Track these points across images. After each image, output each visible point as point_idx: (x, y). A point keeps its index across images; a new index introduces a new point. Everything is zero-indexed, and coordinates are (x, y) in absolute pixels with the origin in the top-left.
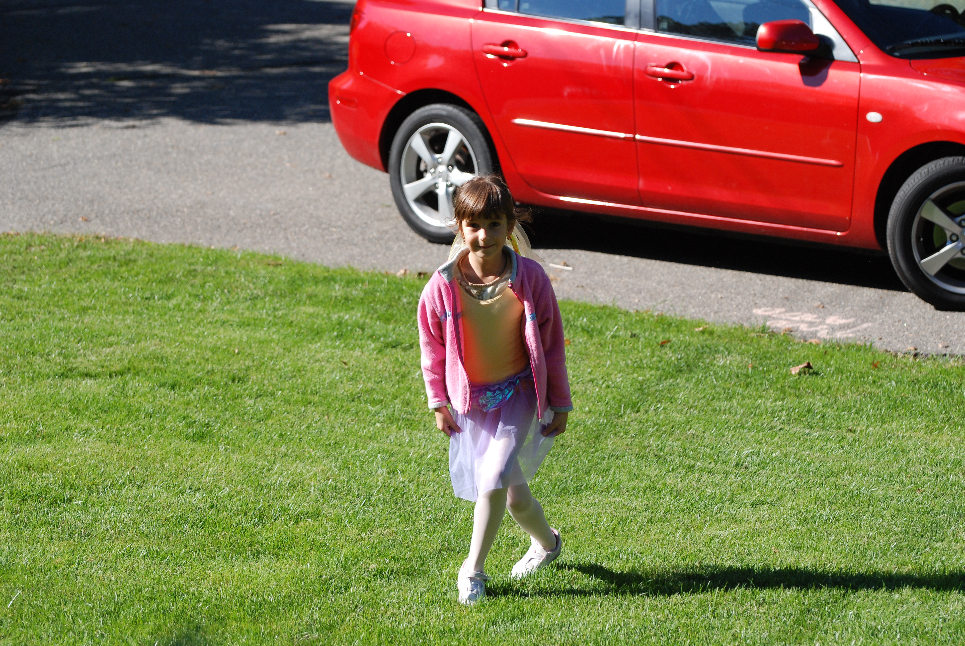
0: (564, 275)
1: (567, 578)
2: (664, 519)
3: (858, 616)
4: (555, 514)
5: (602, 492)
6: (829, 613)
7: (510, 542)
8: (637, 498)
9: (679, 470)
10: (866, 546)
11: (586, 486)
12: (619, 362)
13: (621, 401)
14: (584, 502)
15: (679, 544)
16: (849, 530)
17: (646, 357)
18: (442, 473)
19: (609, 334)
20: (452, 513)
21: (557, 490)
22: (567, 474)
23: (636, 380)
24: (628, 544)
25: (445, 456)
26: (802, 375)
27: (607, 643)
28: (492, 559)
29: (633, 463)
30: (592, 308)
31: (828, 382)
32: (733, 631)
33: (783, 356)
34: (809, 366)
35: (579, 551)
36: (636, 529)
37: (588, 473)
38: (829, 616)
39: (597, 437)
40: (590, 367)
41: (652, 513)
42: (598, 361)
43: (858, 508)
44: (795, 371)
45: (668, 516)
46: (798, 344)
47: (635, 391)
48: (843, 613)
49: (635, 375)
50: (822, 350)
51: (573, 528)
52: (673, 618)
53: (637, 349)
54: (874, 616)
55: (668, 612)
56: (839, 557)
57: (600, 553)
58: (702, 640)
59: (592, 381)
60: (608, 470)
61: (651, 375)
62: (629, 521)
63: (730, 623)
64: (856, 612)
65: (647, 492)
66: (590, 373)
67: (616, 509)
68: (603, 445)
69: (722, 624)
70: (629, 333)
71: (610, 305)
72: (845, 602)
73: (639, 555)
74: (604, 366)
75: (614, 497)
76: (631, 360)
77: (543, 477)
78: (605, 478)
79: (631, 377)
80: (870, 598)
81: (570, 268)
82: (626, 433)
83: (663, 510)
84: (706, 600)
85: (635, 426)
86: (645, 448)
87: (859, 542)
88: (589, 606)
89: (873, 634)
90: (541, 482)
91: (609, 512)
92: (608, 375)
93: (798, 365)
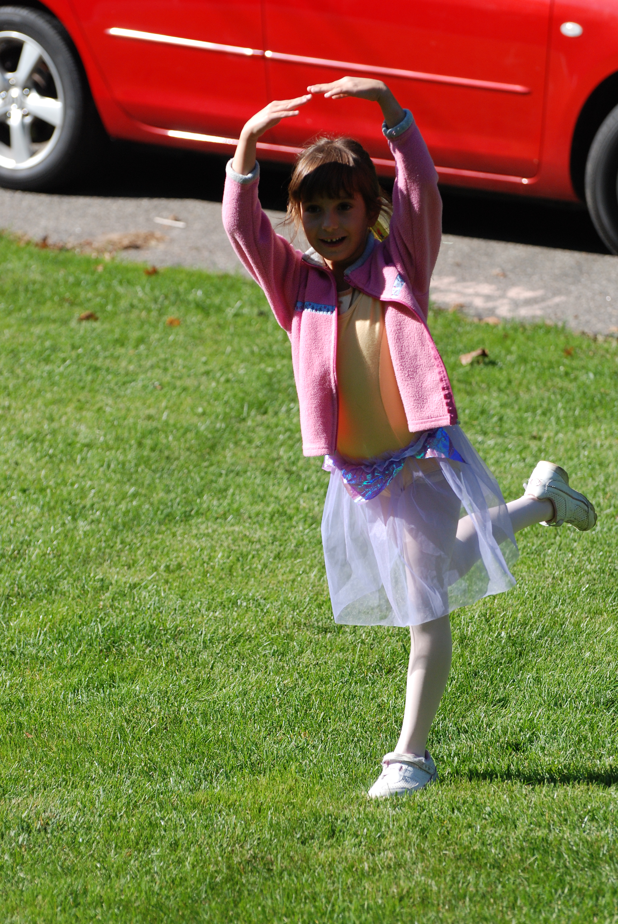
0: (174, 234)
1: (169, 631)
2: (295, 555)
3: (538, 680)
4: (156, 547)
5: (217, 518)
6: (502, 677)
7: (99, 585)
8: (261, 526)
9: (316, 490)
10: (551, 590)
11: (197, 511)
12: (241, 349)
13: (243, 399)
14: (195, 531)
15: (314, 586)
16: (529, 568)
17: (277, 341)
18: (13, 495)
19: (230, 312)
20: (25, 547)
21: (160, 516)
22: (172, 495)
23: (263, 371)
24: (249, 587)
25: (17, 472)
26: (475, 365)
27: (219, 717)
28: (75, 607)
29: (258, 481)
30: (209, 277)
31: (508, 374)
32: (379, 700)
33: (451, 340)
34: (484, 354)
35: (186, 597)
36: (260, 567)
37: (200, 494)
38: (501, 681)
39: (213, 447)
40: (204, 355)
41: (281, 545)
42: (215, 347)
43: (542, 539)
44: (466, 359)
45: (301, 550)
46: (471, 324)
47: (263, 386)
48: (519, 677)
49: (263, 366)
50: (502, 333)
51: (179, 566)
52: (303, 683)
53: (265, 331)
54: (557, 680)
55: (297, 676)
56: (515, 604)
57: (213, 599)
58: (340, 713)
59: (207, 373)
60: (226, 490)
61: (283, 366)
62: (250, 556)
63: (376, 690)
64: (535, 675)
65: (274, 518)
66: (205, 363)
67: (234, 541)
68: (220, 458)
69: (365, 691)
70: (256, 311)
71: (232, 272)
72: (522, 662)
73: (262, 601)
74: (223, 353)
75: (232, 525)
76: (257, 345)
77: (143, 499)
78: (221, 501)
79: (257, 368)
80: (554, 656)
81: (180, 224)
82: (250, 442)
83: (294, 542)
84: (346, 660)
85: (261, 432)
86: (273, 460)
87: (542, 584)
88: (197, 669)
89: (556, 705)
90: (140, 506)
91: (225, 544)
92: (228, 365)
93: (469, 352)
